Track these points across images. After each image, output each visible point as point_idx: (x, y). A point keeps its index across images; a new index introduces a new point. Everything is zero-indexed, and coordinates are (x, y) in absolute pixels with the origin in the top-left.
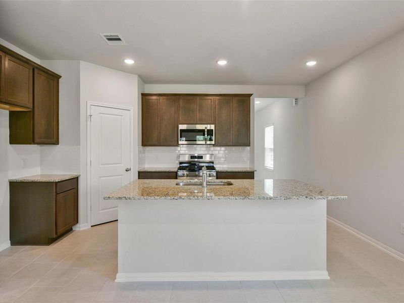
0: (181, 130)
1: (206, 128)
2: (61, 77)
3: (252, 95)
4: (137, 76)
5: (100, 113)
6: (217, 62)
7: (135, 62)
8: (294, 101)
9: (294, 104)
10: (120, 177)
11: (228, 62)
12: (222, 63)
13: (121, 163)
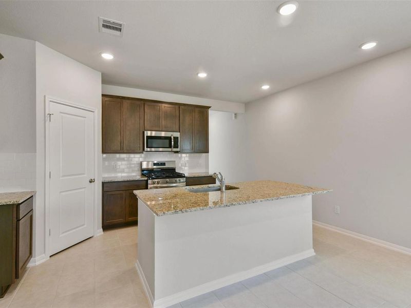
0: (147, 136)
1: (172, 135)
2: (3, 57)
3: (210, 107)
4: (101, 73)
5: (61, 113)
6: (197, 74)
7: (114, 57)
8: (234, 115)
9: (234, 118)
10: (84, 189)
11: (207, 76)
12: (202, 75)
13: (84, 174)
